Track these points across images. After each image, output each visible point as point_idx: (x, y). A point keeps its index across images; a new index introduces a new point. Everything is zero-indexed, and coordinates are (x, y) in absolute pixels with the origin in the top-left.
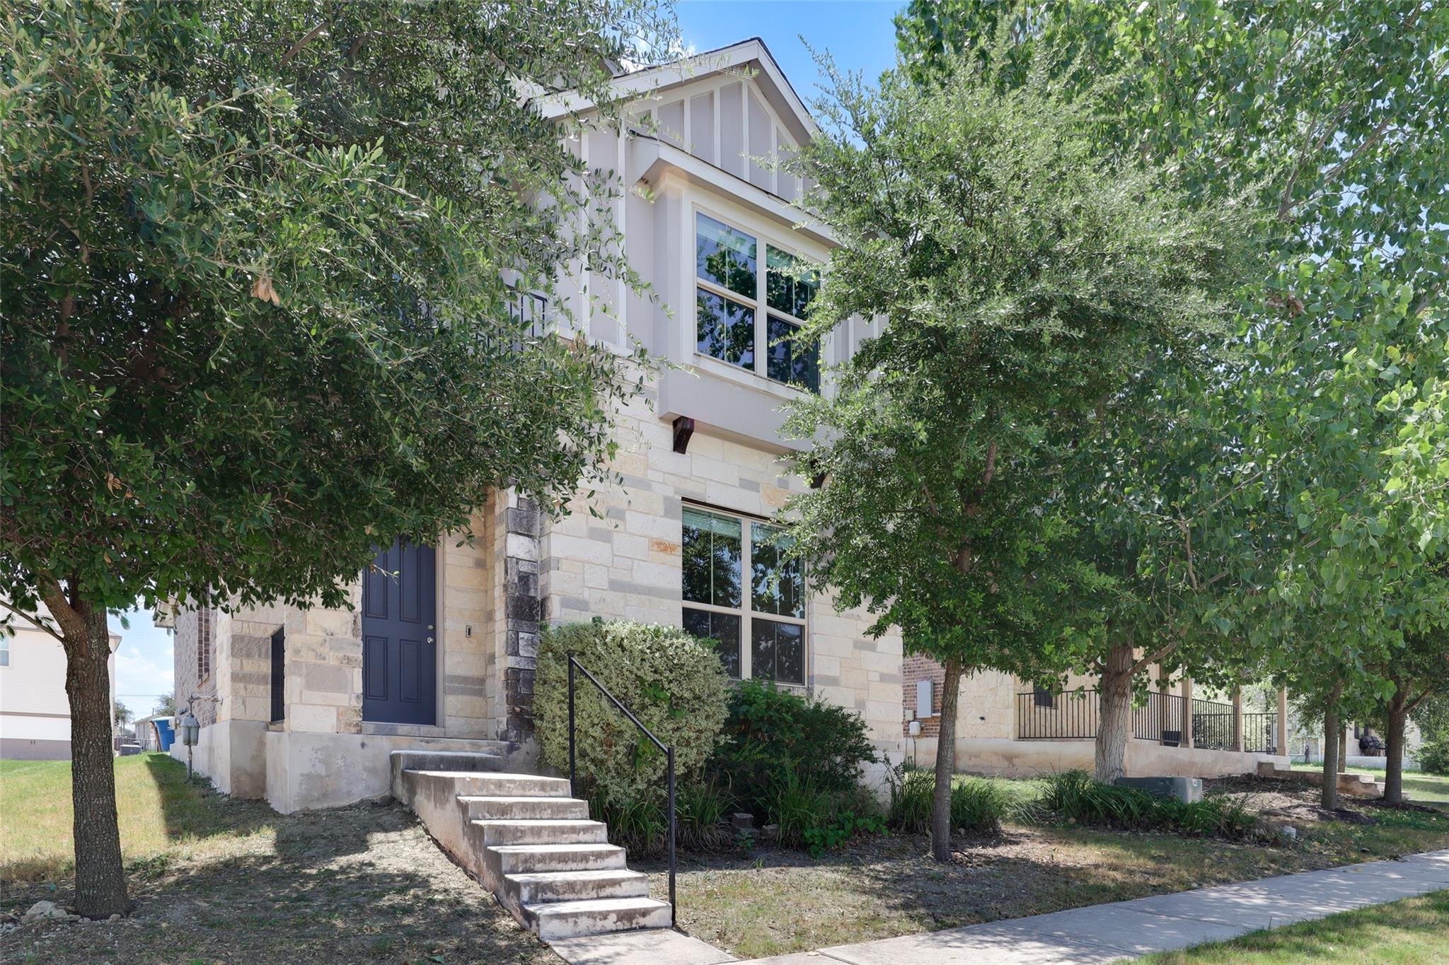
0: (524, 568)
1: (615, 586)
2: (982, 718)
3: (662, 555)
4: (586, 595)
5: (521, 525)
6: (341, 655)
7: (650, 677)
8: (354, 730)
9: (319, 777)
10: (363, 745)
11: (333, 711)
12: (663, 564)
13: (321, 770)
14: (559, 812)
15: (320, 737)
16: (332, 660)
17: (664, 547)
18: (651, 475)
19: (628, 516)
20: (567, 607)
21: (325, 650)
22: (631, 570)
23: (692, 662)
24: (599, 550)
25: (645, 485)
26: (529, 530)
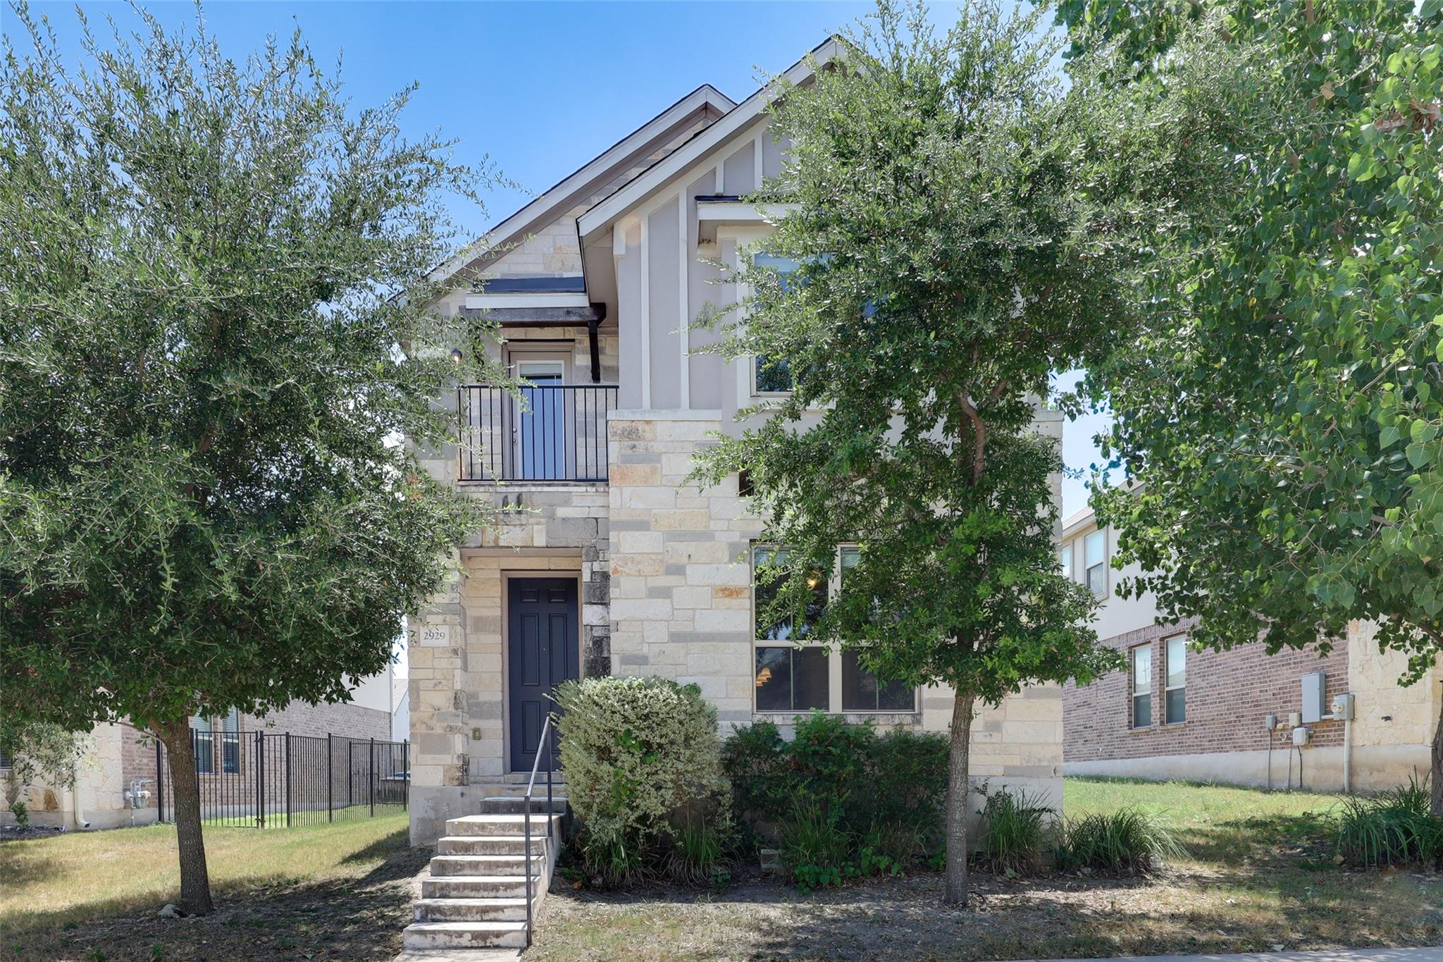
0: (598, 633)
1: (676, 637)
2: (1388, 718)
3: (727, 600)
4: (645, 650)
5: (594, 596)
6: (445, 725)
7: (623, 728)
8: (456, 783)
9: (431, 820)
10: (462, 794)
11: (441, 769)
12: (729, 608)
13: (432, 815)
14: (516, 849)
15: (429, 789)
16: (439, 730)
17: (730, 592)
18: (713, 526)
19: (689, 570)
20: (627, 664)
21: (434, 722)
22: (693, 620)
23: (665, 709)
24: (660, 607)
25: (707, 536)
26: (602, 599)
